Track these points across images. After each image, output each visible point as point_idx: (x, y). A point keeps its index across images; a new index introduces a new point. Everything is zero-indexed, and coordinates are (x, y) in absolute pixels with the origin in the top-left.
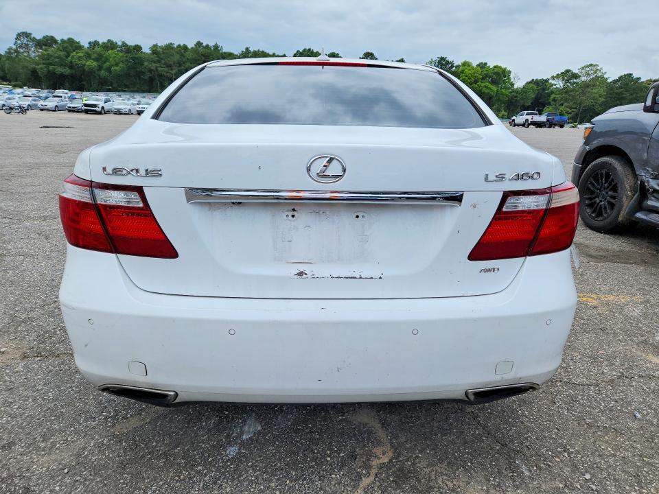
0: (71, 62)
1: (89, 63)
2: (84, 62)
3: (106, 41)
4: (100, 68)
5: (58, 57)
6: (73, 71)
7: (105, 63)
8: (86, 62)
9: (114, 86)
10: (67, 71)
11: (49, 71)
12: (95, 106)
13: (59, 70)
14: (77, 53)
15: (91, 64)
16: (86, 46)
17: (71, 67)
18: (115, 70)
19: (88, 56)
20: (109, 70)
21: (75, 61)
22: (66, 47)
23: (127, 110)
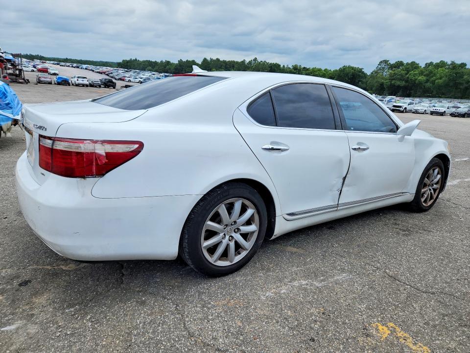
0: (408, 78)
1: (420, 78)
2: (417, 77)
3: (439, 62)
4: (427, 81)
5: (400, 75)
6: (407, 84)
7: (433, 77)
8: (418, 77)
9: (433, 93)
10: (403, 83)
11: (391, 84)
12: (400, 107)
13: (398, 83)
14: (414, 71)
15: (422, 78)
16: (423, 66)
17: (407, 81)
18: (438, 82)
19: (421, 73)
20: (433, 82)
21: (411, 77)
22: (408, 68)
23: (423, 111)
